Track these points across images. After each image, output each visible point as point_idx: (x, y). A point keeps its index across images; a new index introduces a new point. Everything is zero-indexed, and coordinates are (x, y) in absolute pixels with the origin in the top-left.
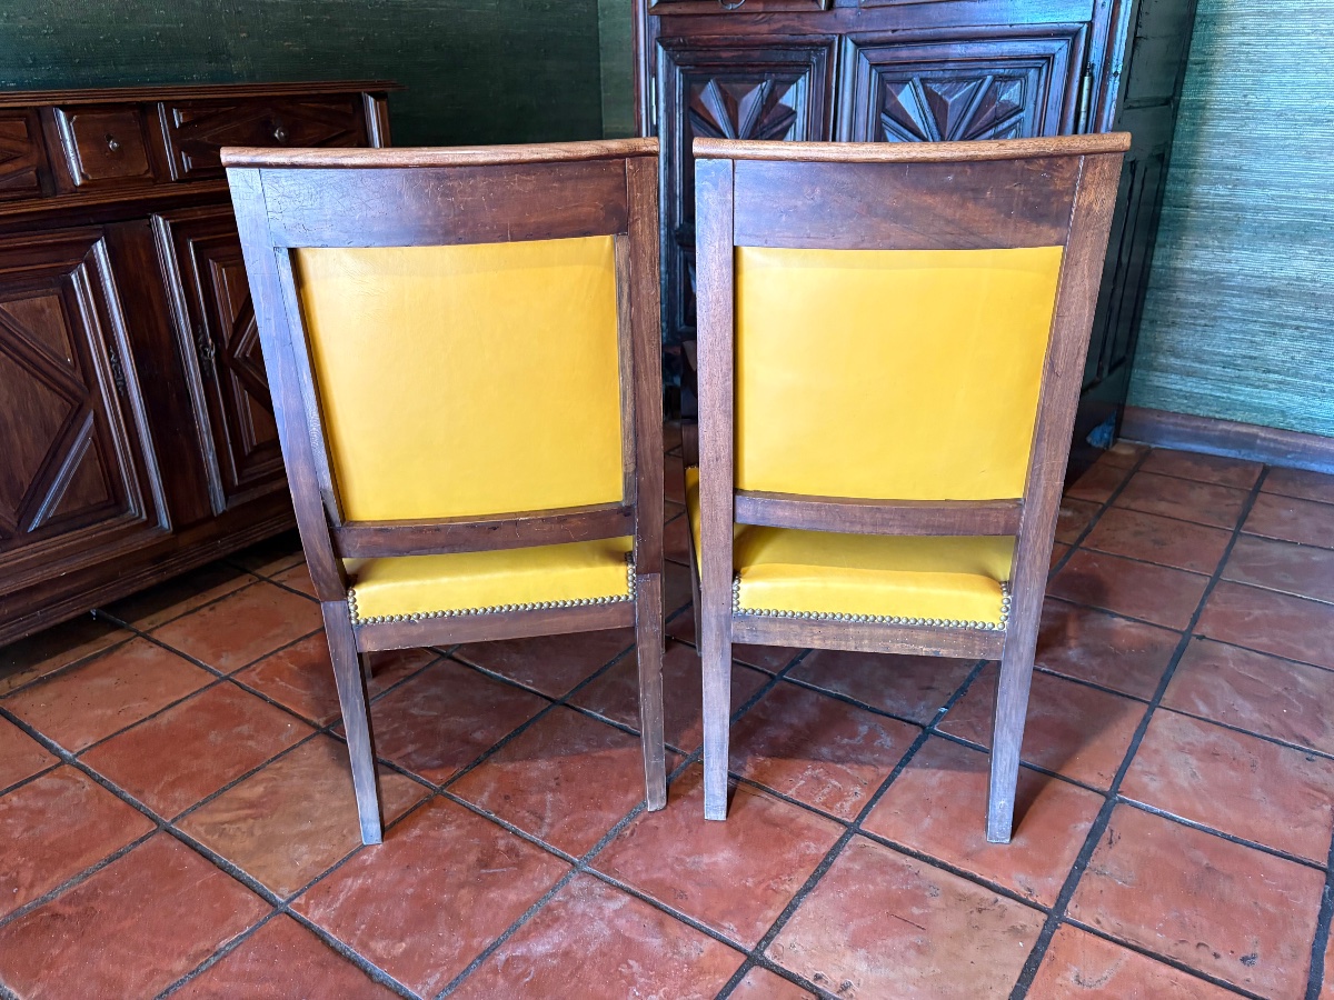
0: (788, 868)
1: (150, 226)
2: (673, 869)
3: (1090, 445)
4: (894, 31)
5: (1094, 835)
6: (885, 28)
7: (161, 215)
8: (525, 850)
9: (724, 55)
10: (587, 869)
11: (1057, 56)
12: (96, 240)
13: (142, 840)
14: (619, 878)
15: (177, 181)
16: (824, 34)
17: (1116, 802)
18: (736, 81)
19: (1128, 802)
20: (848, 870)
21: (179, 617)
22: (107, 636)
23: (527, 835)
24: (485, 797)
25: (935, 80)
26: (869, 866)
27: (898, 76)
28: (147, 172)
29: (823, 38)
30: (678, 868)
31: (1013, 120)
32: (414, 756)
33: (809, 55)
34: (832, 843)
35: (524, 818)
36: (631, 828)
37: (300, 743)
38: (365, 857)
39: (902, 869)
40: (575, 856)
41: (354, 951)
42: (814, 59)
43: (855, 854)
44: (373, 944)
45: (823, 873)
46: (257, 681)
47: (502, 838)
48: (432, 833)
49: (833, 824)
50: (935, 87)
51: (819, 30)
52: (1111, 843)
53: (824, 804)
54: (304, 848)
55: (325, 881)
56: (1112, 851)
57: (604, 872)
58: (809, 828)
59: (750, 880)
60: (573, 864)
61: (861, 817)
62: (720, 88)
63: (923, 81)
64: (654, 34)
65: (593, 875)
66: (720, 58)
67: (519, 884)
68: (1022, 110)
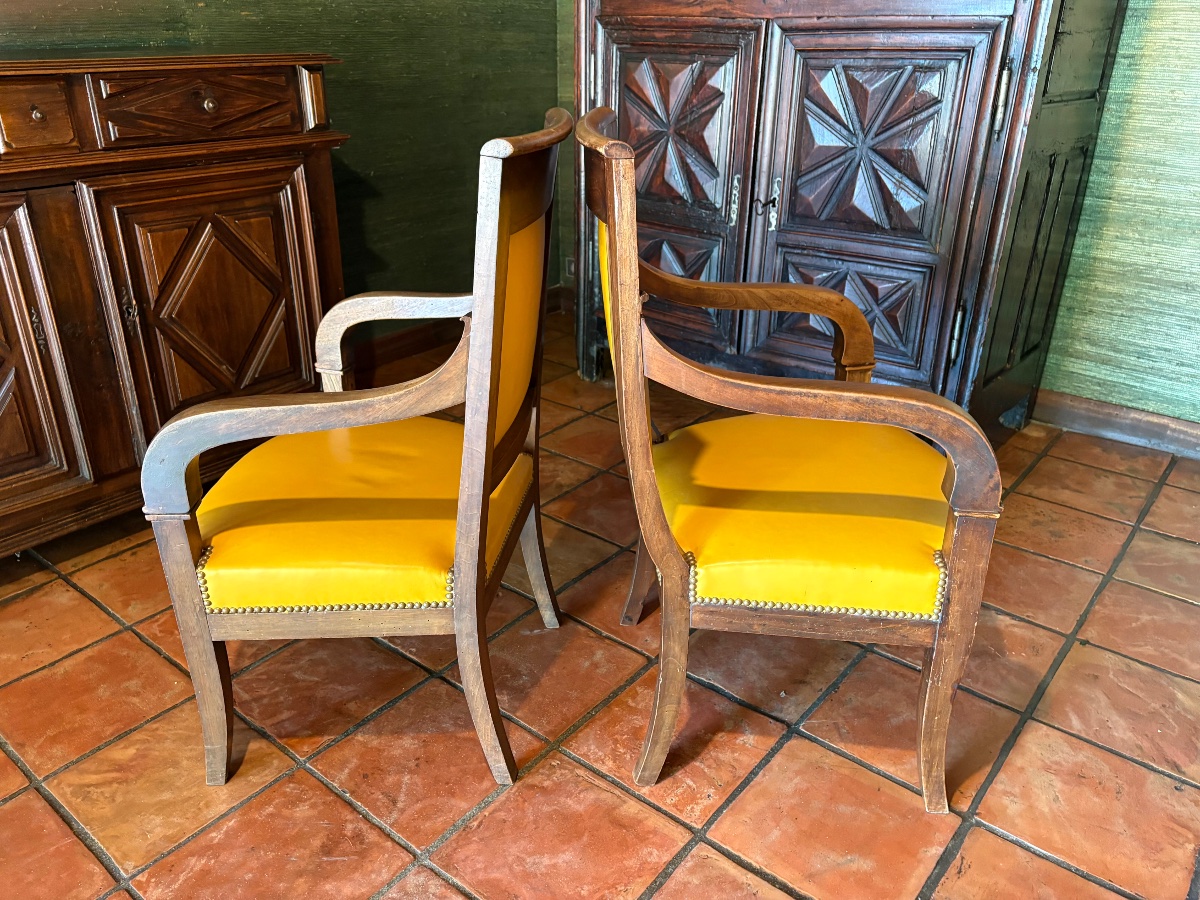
0: (627, 877)
1: (74, 192)
2: (511, 869)
3: (1002, 425)
4: (819, 18)
5: (944, 862)
6: (811, 15)
7: (85, 182)
8: (372, 836)
9: (657, 35)
10: (427, 862)
11: (977, 49)
12: (18, 206)
13: (11, 797)
14: (457, 876)
15: (104, 149)
16: (752, 19)
17: (972, 825)
18: (669, 61)
19: (984, 825)
20: (686, 884)
21: (102, 560)
22: (31, 577)
23: (377, 820)
24: (344, 775)
25: (857, 68)
26: (708, 881)
27: (822, 62)
28: (72, 140)
29: (752, 22)
30: (517, 868)
31: (931, 110)
32: (287, 724)
33: (738, 38)
34: (676, 850)
35: (378, 800)
36: (479, 820)
37: (182, 703)
38: (214, 834)
39: (737, 886)
40: (418, 847)
42: (742, 43)
43: (696, 865)
45: (661, 884)
46: (158, 632)
47: (351, 822)
48: (286, 812)
49: (681, 829)
50: (858, 76)
51: (748, 14)
52: (959, 872)
53: (675, 806)
54: (158, 820)
55: (171, 858)
56: (960, 882)
57: (443, 867)
58: (655, 832)
59: (586, 887)
60: (415, 855)
61: (710, 823)
62: (653, 67)
63: (846, 68)
64: (595, 12)
65: (432, 870)
66: (654, 38)
67: (357, 875)
68: (940, 102)
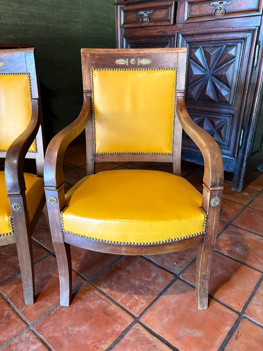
0: (106, 336)
2: (62, 332)
4: (194, 31)
5: (231, 333)
6: (192, 30)
8: (14, 317)
9: (142, 40)
10: (32, 328)
11: (248, 38)
14: (42, 334)
16: (172, 33)
17: (243, 318)
19: (247, 318)
20: (129, 341)
23: (17, 310)
24: (9, 292)
25: (207, 47)
26: (137, 340)
27: (195, 46)
29: (172, 34)
30: (65, 332)
31: (232, 60)
33: (168, 40)
34: (127, 326)
35: (19, 302)
36: (55, 311)
39: (149, 342)
40: (29, 322)
42: (169, 41)
43: (134, 333)
45: (119, 341)
47: (7, 310)
49: (130, 317)
50: (208, 50)
51: (171, 31)
52: (237, 338)
53: (129, 307)
56: (236, 342)
57: (37, 330)
58: (120, 318)
59: (90, 341)
60: (28, 325)
61: (142, 315)
63: (203, 47)
64: (123, 34)
65: (33, 331)
66: (141, 41)
67: (4, 332)
68: (235, 57)
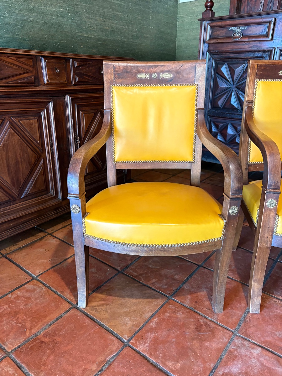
1: (65, 99)
2: (272, 337)
7: (68, 95)
8: (212, 325)
9: (231, 55)
10: (238, 334)
12: (49, 102)
13: (67, 311)
14: (253, 339)
15: (73, 85)
16: (269, 48)
18: (235, 64)
21: (61, 228)
22: (39, 234)
23: (210, 318)
24: (188, 302)
28: (66, 81)
30: (274, 336)
32: (156, 284)
33: (263, 55)
35: (206, 311)
36: (248, 318)
37: (114, 276)
38: (152, 324)
40: (232, 329)
41: (160, 365)
44: (167, 363)
46: (93, 252)
47: (201, 319)
48: (174, 315)
51: (267, 47)
54: (128, 319)
55: (140, 333)
57: (246, 336)
60: (232, 332)
64: (206, 49)
65: (242, 338)
67: (215, 340)
